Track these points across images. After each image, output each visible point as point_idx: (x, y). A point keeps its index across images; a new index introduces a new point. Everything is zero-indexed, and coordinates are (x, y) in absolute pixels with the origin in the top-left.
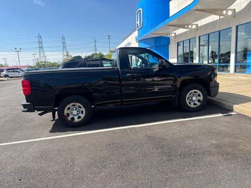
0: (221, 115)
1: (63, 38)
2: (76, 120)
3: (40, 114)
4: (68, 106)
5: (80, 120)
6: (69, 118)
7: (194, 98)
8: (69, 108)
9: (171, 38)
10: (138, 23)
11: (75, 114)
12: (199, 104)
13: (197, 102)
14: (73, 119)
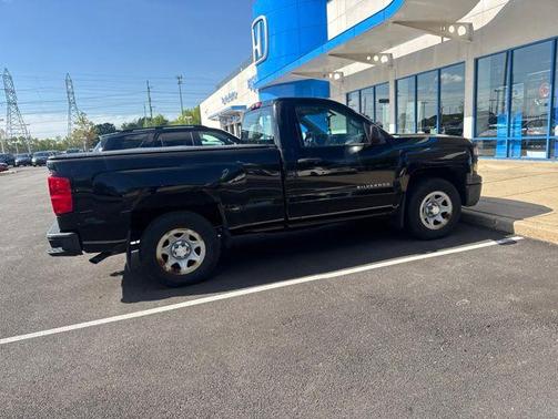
0: (493, 243)
1: (68, 81)
2: (185, 269)
3: (94, 261)
4: (165, 237)
5: (193, 268)
6: (168, 266)
7: (435, 209)
8: (166, 243)
9: (331, 83)
10: (258, 47)
11: (182, 255)
12: (444, 221)
13: (440, 219)
14: (176, 267)
